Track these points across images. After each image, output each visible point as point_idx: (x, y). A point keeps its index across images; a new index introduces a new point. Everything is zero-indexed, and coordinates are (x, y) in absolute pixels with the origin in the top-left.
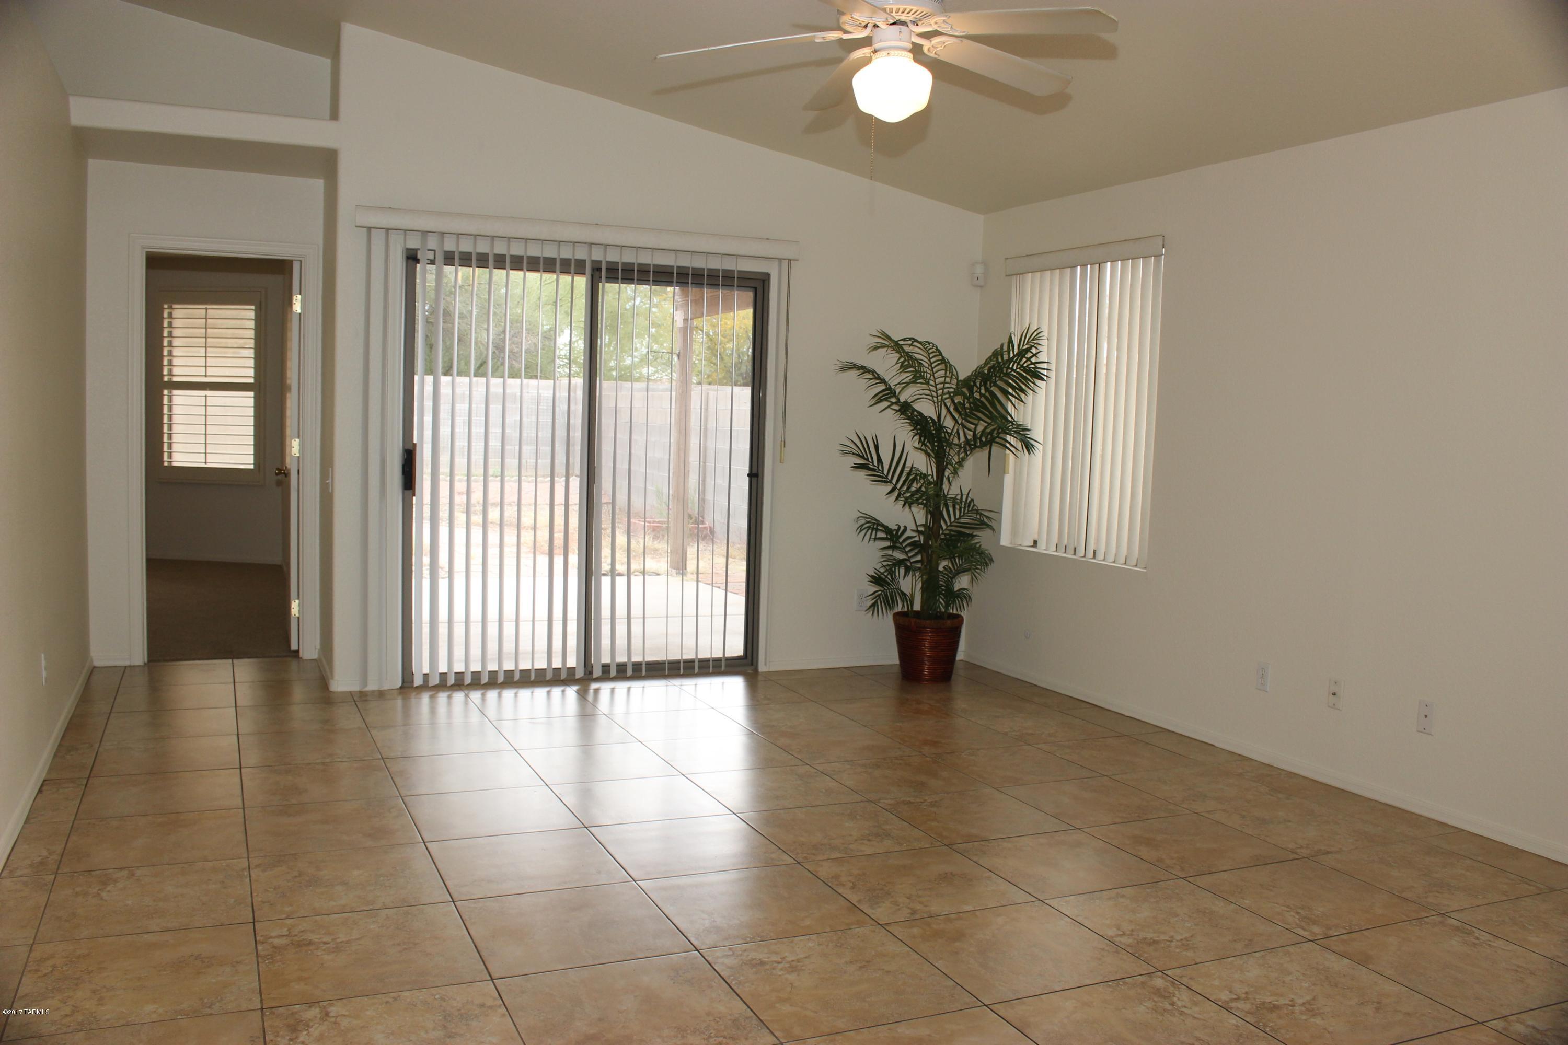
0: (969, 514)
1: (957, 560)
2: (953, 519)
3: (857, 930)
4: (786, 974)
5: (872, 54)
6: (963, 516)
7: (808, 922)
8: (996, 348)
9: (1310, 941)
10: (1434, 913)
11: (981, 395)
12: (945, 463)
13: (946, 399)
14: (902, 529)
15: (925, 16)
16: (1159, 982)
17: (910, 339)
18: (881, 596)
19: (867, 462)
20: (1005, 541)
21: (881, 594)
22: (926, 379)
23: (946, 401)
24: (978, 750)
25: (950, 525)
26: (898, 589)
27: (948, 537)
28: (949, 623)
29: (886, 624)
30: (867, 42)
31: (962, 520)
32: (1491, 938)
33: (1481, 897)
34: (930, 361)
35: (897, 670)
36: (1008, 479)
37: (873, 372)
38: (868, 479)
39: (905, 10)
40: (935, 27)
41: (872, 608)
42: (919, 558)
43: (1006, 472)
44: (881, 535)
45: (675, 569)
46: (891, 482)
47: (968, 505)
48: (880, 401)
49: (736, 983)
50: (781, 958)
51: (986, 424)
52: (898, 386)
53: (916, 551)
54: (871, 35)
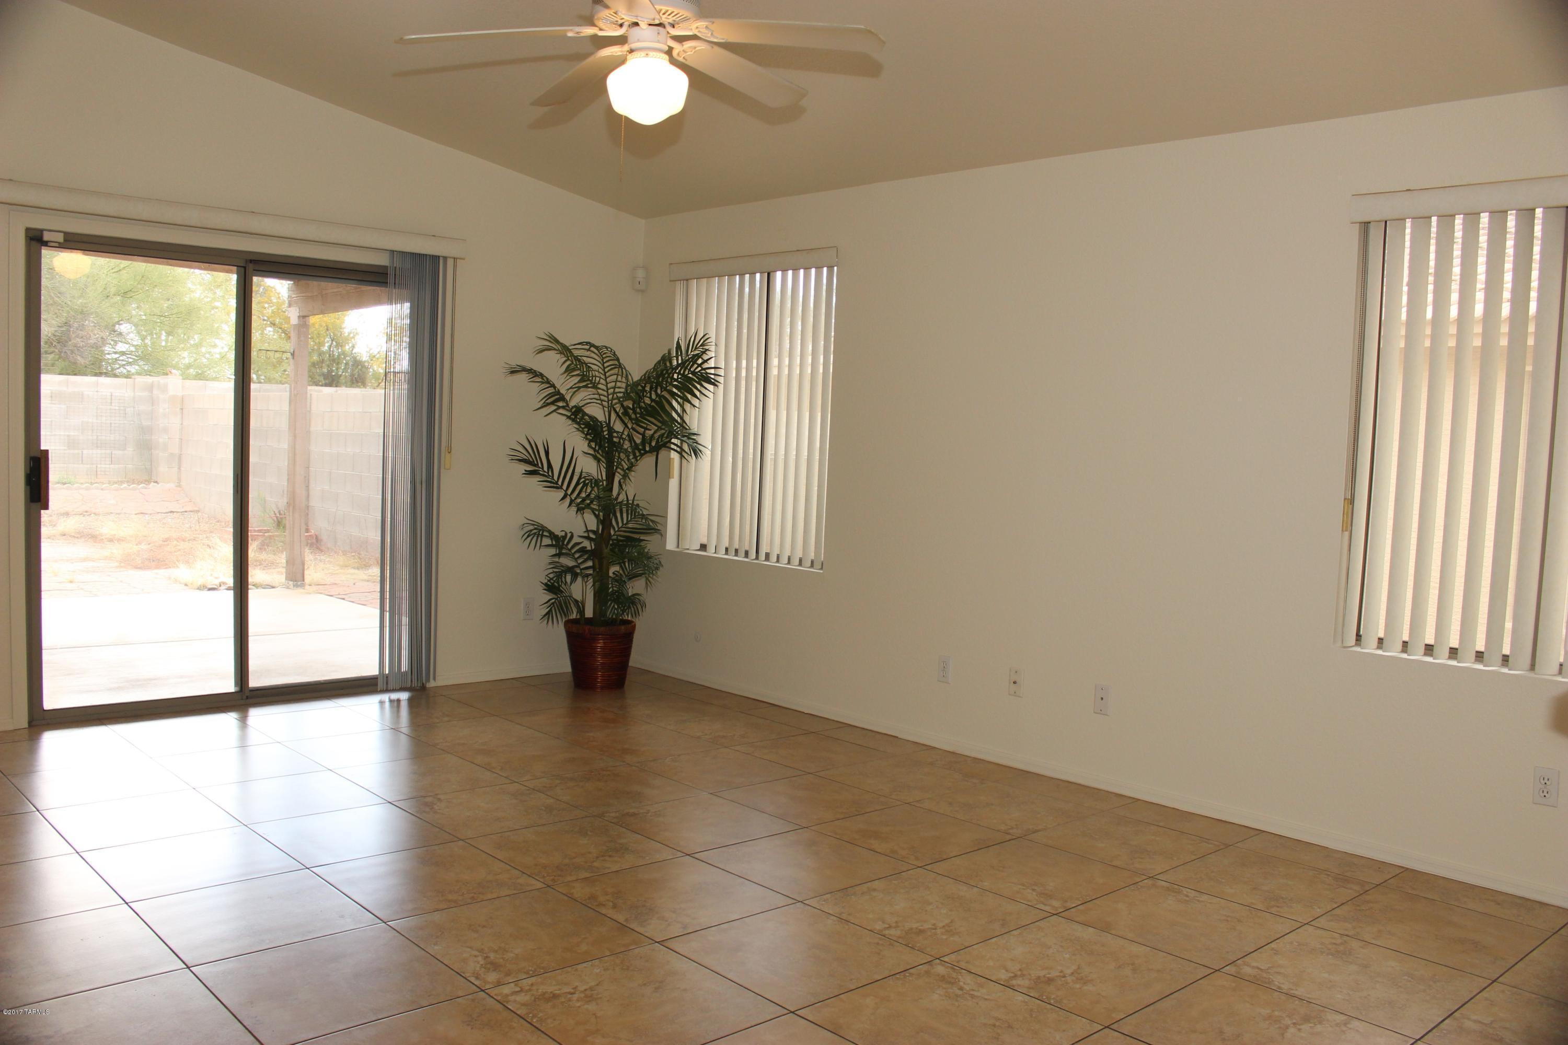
0: (636, 519)
1: (627, 564)
2: (620, 525)
3: (636, 951)
4: (584, 1005)
5: (628, 53)
6: (630, 521)
7: (584, 947)
8: (663, 354)
9: (1054, 914)
10: (1144, 877)
11: (652, 400)
12: (615, 467)
13: (616, 404)
14: (569, 535)
15: (685, 19)
16: (940, 969)
17: (587, 343)
18: (555, 604)
19: (537, 469)
20: (671, 545)
21: (555, 601)
22: (595, 383)
23: (615, 406)
24: (679, 755)
25: (618, 531)
26: (571, 597)
27: (615, 542)
28: (623, 628)
29: (558, 633)
30: (621, 40)
31: (630, 525)
32: (1197, 894)
33: (1175, 858)
34: (603, 365)
35: (570, 678)
36: (673, 483)
37: (541, 375)
38: (541, 485)
39: (667, 11)
40: (696, 32)
41: (547, 616)
42: (590, 563)
43: (671, 476)
44: (547, 541)
45: (291, 581)
46: (561, 487)
47: (632, 508)
48: (546, 405)
49: (537, 1021)
50: (573, 989)
51: (657, 428)
52: (570, 390)
53: (585, 557)
54: (626, 35)
